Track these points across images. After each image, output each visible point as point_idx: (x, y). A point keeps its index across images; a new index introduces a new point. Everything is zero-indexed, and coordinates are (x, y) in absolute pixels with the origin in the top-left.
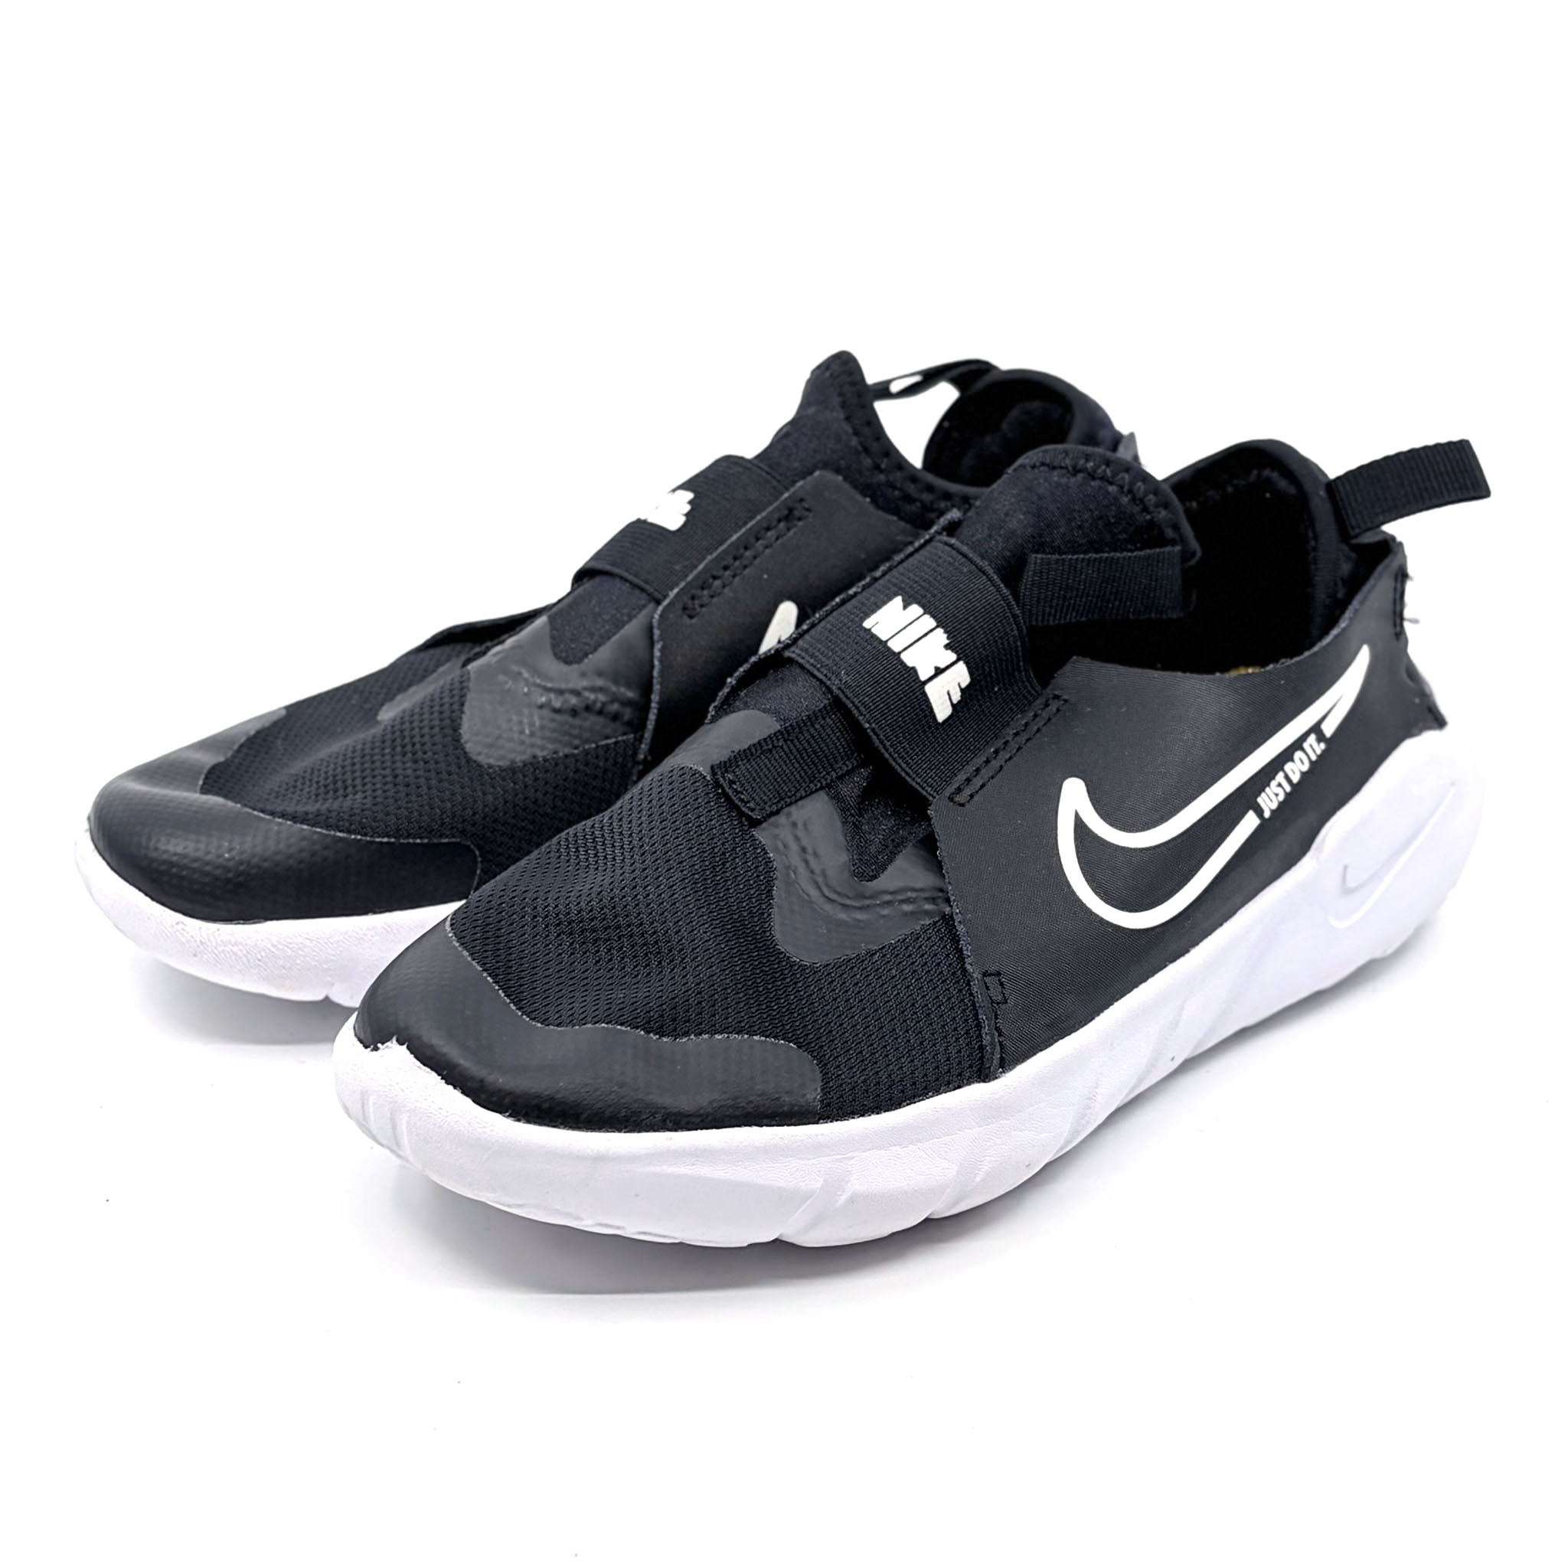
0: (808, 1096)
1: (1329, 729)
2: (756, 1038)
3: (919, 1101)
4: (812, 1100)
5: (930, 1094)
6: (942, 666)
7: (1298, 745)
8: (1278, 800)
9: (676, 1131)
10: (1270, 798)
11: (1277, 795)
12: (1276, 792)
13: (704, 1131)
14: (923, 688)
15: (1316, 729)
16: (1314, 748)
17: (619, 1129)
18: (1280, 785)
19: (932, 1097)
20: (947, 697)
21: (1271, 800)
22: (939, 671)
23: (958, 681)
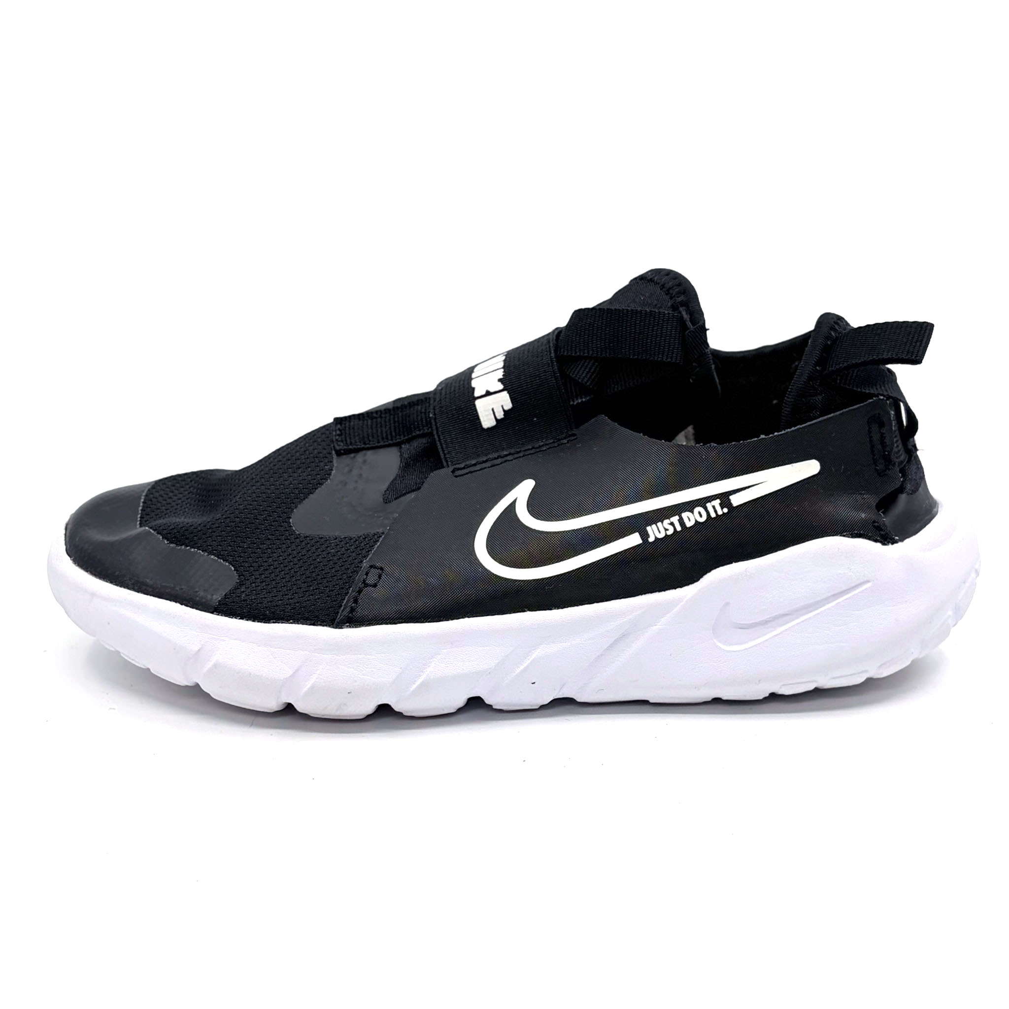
0: (214, 596)
1: (737, 500)
2: (212, 557)
3: (282, 623)
4: (215, 599)
5: (291, 621)
6: (492, 390)
7: (702, 502)
8: (666, 533)
9: (138, 592)
10: (658, 529)
11: (666, 530)
12: (667, 528)
13: (152, 597)
14: (474, 402)
15: (724, 498)
16: (716, 508)
17: (112, 581)
18: (672, 524)
19: (291, 623)
20: (492, 412)
21: (660, 532)
22: (488, 393)
23: (502, 404)
